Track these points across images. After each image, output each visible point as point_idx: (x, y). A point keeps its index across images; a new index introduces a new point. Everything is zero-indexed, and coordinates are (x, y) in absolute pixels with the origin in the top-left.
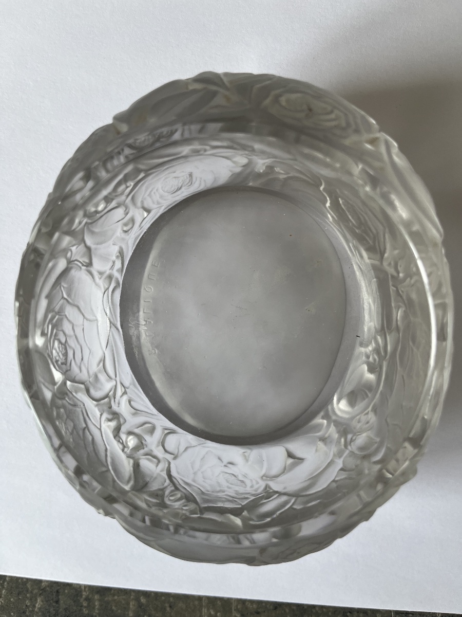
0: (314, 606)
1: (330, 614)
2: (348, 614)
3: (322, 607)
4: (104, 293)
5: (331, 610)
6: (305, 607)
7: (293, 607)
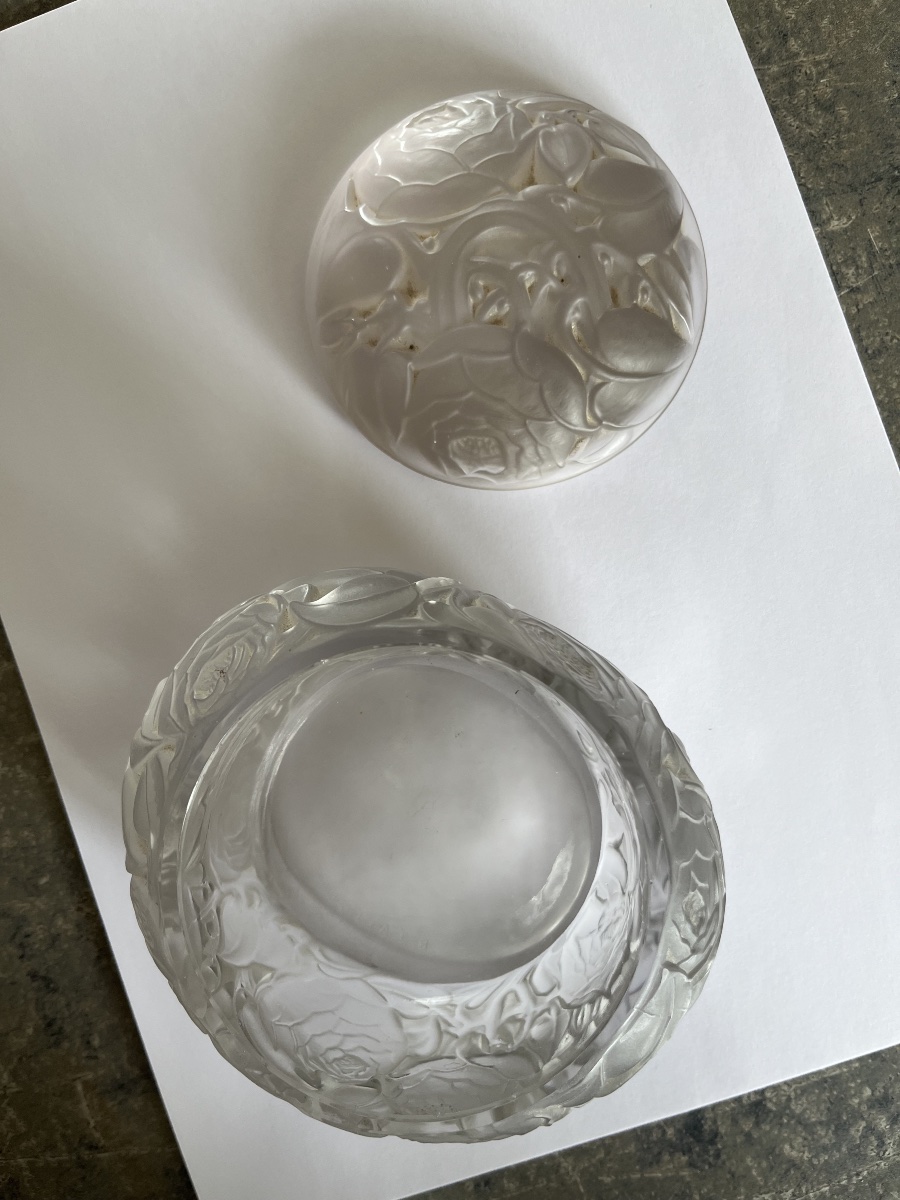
0: (879, 404)
1: (881, 376)
2: (870, 352)
3: (875, 393)
4: (320, 969)
5: (874, 378)
6: (886, 414)
7: (894, 430)
